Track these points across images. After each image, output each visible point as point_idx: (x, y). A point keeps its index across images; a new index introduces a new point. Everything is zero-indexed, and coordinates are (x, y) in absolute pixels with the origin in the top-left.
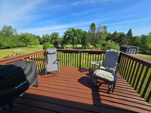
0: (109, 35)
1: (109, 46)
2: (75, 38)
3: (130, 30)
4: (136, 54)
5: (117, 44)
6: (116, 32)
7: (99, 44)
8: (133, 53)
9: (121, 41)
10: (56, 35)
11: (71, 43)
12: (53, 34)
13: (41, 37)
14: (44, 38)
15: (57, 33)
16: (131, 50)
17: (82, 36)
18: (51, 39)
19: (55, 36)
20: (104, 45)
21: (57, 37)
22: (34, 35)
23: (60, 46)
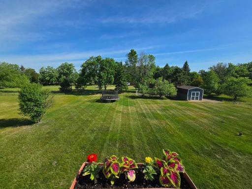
0: (158, 69)
1: (161, 87)
2: (102, 74)
3: (186, 63)
4: (201, 99)
5: (172, 85)
6: (167, 65)
7: (143, 84)
8: (197, 98)
9: (176, 80)
10: (68, 69)
11: (96, 83)
12: (62, 67)
13: (38, 72)
14: (43, 73)
15: (70, 65)
16: (194, 94)
17: (116, 71)
18: (57, 75)
19: (66, 70)
20: (151, 86)
21: (71, 72)
22: (22, 68)
23: (73, 88)
